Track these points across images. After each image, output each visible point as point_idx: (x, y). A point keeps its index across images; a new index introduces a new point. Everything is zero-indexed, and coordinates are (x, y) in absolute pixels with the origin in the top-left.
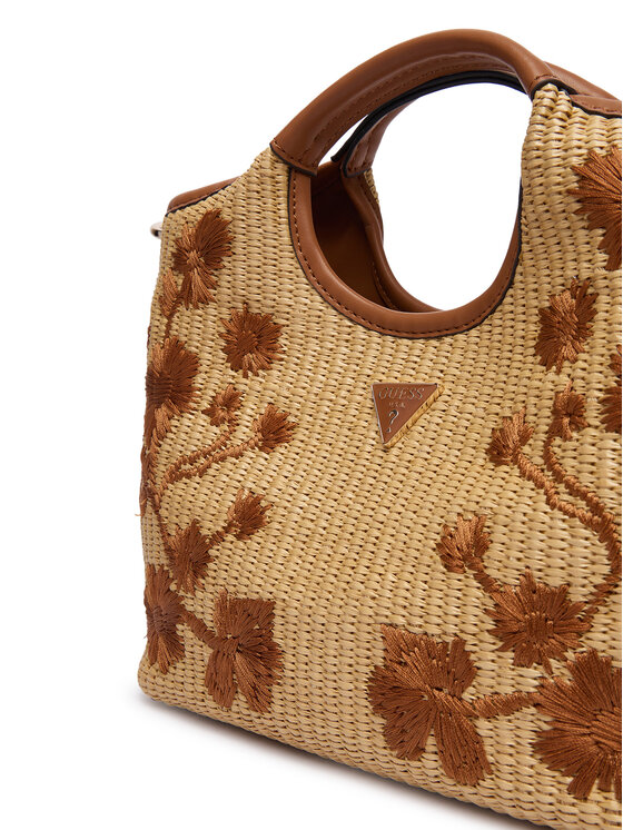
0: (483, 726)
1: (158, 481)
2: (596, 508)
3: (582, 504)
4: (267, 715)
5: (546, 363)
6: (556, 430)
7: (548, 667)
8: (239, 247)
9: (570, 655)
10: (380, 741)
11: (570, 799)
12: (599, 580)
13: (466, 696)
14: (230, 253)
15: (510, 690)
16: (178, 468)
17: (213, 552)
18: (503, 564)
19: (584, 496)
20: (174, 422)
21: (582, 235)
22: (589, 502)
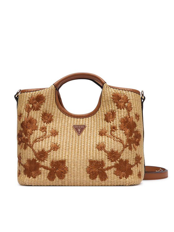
0: (106, 172)
1: (31, 142)
2: (121, 140)
3: (119, 140)
4: (63, 179)
5: (108, 122)
6: (111, 131)
7: (116, 162)
8: (46, 101)
9: (118, 159)
10: (88, 178)
11: (119, 179)
12: (122, 149)
13: (104, 168)
14: (44, 102)
15: (110, 166)
16: (36, 140)
17: (49, 154)
18: (108, 148)
19: (119, 139)
20: (33, 132)
21: (113, 104)
22: (120, 139)
